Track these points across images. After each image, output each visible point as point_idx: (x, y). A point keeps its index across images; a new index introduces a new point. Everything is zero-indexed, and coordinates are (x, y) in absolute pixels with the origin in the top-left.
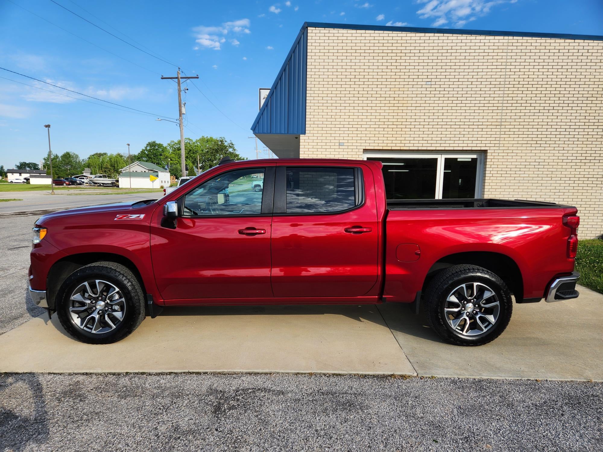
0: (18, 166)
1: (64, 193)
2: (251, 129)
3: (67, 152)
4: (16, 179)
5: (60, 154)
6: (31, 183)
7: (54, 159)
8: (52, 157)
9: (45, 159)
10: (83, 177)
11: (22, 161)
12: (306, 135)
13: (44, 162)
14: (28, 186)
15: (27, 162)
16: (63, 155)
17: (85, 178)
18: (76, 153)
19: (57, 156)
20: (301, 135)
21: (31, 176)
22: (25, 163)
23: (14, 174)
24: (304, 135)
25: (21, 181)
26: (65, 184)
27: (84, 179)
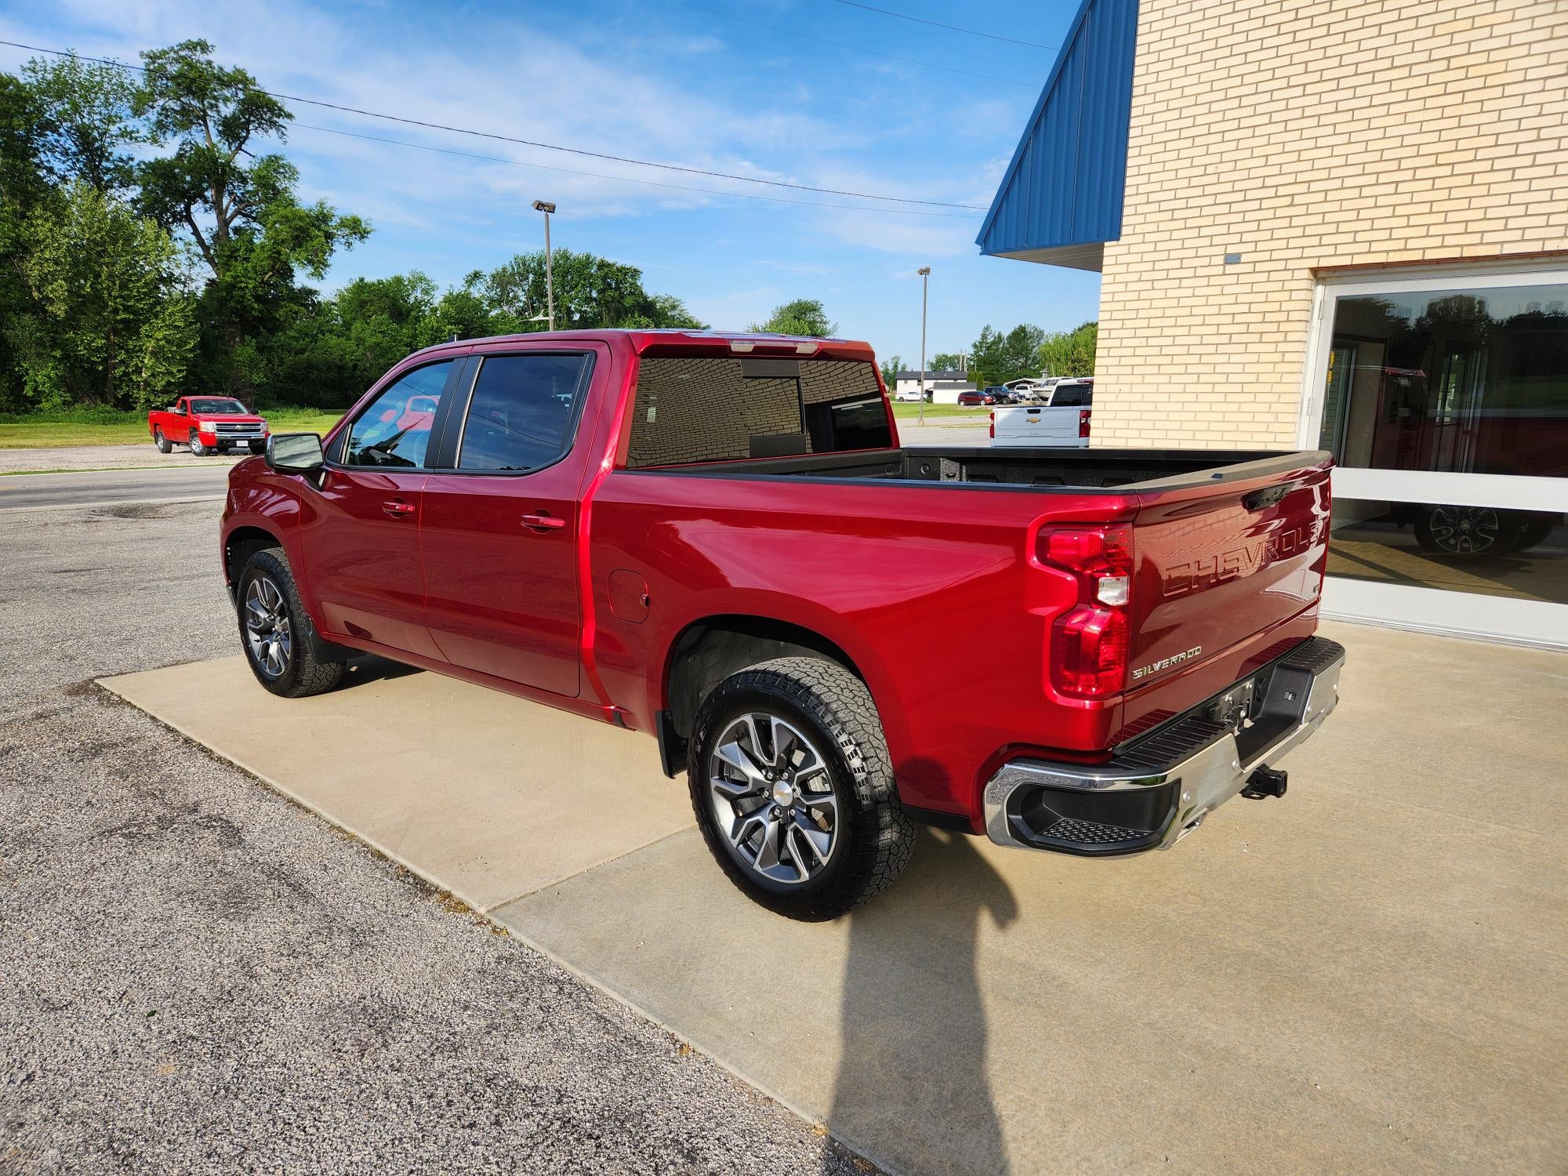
0: (932, 364)
1: (938, 423)
2: (977, 242)
3: (1021, 326)
4: (910, 393)
5: (1006, 334)
6: (935, 401)
7: (993, 343)
8: (990, 339)
9: (975, 346)
10: (1024, 385)
11: (941, 353)
12: (1120, 242)
13: (972, 353)
14: (928, 407)
15: (950, 355)
16: (1012, 334)
17: (1028, 386)
18: (1041, 327)
19: (1000, 336)
20: (1106, 244)
21: (937, 386)
22: (946, 356)
23: (909, 381)
24: (1115, 243)
25: (918, 397)
26: (983, 403)
27: (1026, 388)
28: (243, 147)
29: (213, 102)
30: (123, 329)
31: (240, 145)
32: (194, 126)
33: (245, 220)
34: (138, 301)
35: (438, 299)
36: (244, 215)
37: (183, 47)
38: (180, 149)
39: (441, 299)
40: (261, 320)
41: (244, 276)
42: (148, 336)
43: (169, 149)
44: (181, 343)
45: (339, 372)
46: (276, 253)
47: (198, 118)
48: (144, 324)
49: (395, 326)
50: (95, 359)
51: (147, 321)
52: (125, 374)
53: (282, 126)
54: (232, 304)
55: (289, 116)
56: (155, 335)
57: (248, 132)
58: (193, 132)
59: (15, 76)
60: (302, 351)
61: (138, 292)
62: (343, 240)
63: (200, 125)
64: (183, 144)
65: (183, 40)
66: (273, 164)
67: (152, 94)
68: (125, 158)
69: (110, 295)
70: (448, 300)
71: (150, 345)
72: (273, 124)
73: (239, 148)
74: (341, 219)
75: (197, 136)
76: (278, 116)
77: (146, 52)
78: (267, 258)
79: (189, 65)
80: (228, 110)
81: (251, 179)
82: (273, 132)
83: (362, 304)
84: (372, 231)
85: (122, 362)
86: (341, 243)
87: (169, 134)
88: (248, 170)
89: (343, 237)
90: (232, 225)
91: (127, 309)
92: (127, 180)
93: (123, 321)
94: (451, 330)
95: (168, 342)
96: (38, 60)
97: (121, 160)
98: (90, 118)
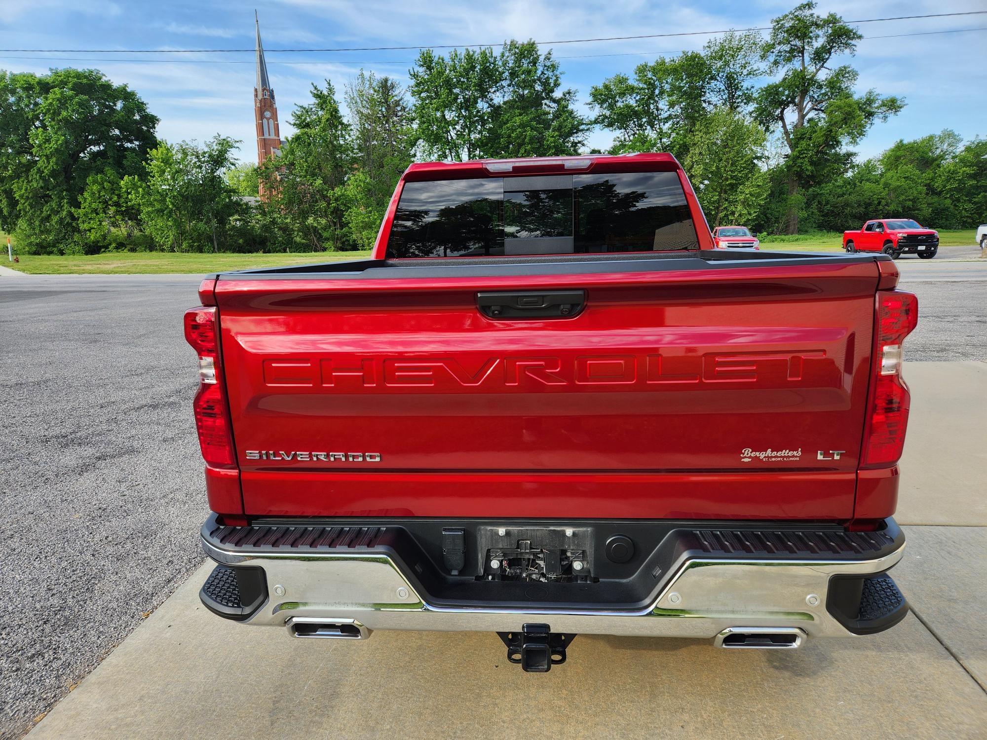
28: (825, 65)
29: (810, 40)
30: (729, 190)
31: (823, 64)
32: (796, 59)
33: (817, 112)
34: (740, 172)
35: (960, 148)
36: (816, 110)
37: (797, 9)
38: (786, 75)
39: (963, 148)
40: (812, 177)
41: (806, 150)
42: (741, 193)
43: (780, 75)
44: (758, 195)
45: (866, 208)
46: (829, 131)
47: (799, 52)
48: (740, 185)
49: (917, 172)
50: (711, 207)
51: (743, 184)
52: (726, 215)
53: (853, 45)
54: (795, 168)
55: (860, 37)
56: (746, 190)
57: (830, 54)
58: (795, 62)
59: (698, 52)
60: (842, 195)
61: (741, 167)
62: (881, 116)
63: (800, 56)
64: (788, 71)
65: (798, 5)
66: (843, 73)
67: (774, 44)
68: (749, 87)
69: (725, 170)
70: (968, 149)
71: (742, 197)
72: (847, 45)
73: (822, 66)
74: (883, 101)
75: (797, 64)
76: (852, 39)
77: (775, 19)
78: (822, 136)
79: (799, 20)
80: (818, 43)
81: (825, 85)
82: (847, 51)
83: (897, 158)
84: (905, 105)
85: (725, 208)
86: (879, 118)
87: (780, 66)
88: (824, 79)
89: (882, 113)
90: (807, 118)
91: (732, 178)
92: (748, 99)
93: (730, 184)
94: (964, 171)
95: (751, 195)
96: (713, 40)
97: (747, 89)
98: (735, 67)
